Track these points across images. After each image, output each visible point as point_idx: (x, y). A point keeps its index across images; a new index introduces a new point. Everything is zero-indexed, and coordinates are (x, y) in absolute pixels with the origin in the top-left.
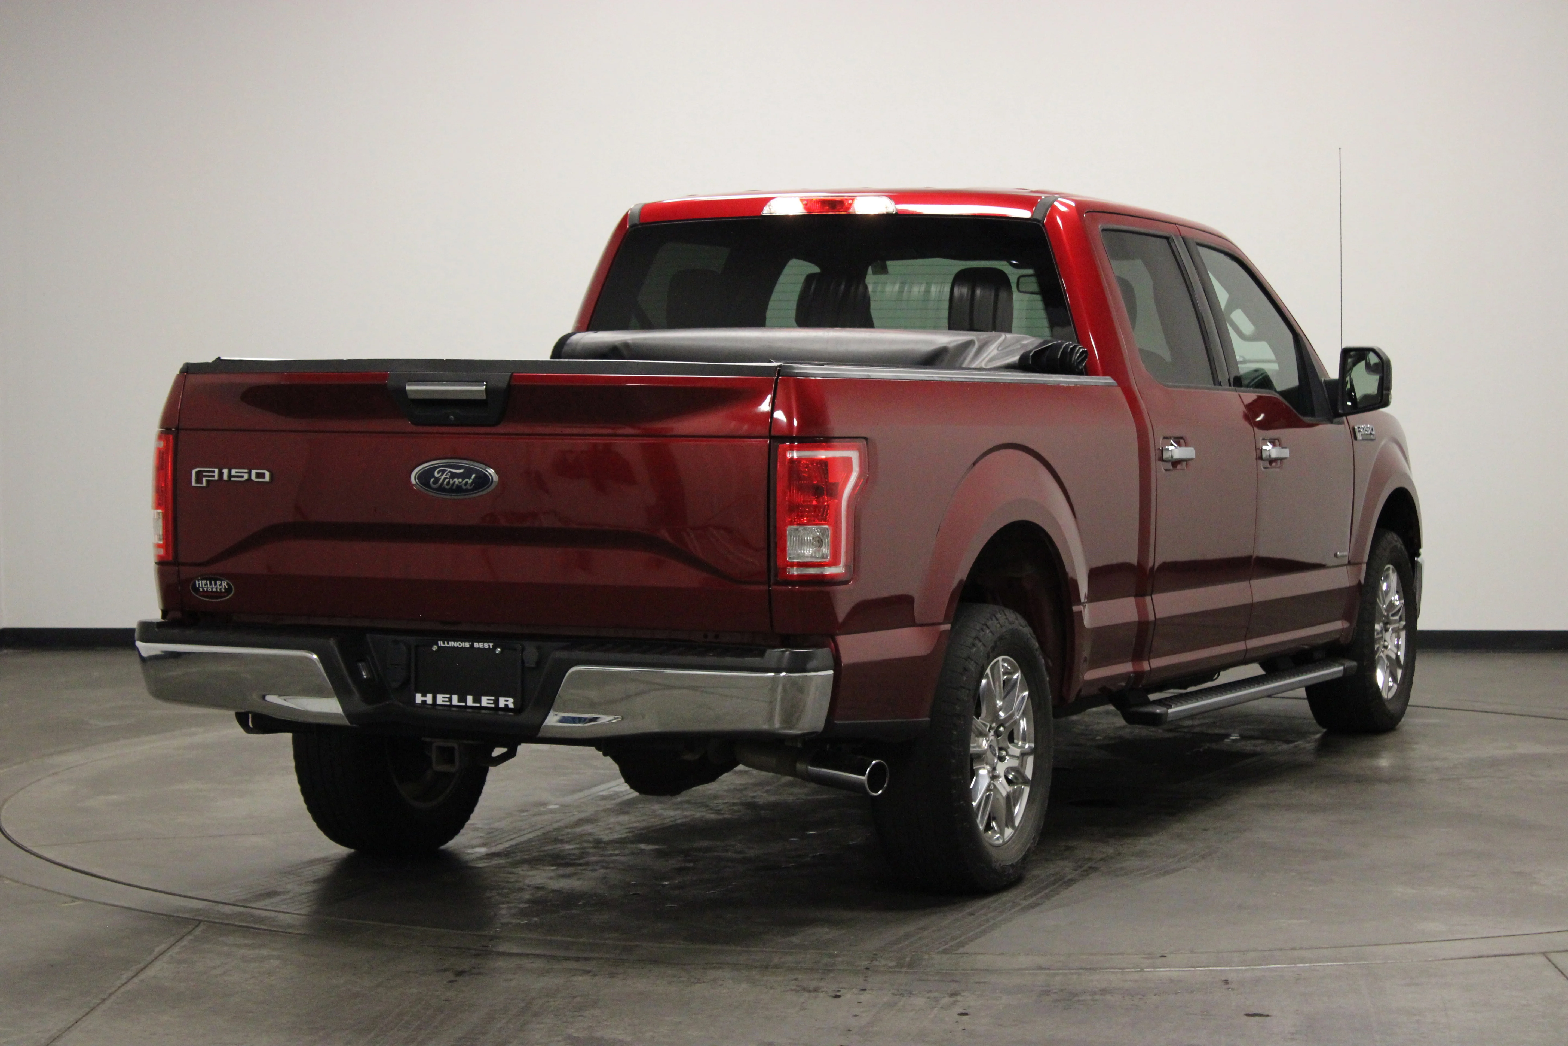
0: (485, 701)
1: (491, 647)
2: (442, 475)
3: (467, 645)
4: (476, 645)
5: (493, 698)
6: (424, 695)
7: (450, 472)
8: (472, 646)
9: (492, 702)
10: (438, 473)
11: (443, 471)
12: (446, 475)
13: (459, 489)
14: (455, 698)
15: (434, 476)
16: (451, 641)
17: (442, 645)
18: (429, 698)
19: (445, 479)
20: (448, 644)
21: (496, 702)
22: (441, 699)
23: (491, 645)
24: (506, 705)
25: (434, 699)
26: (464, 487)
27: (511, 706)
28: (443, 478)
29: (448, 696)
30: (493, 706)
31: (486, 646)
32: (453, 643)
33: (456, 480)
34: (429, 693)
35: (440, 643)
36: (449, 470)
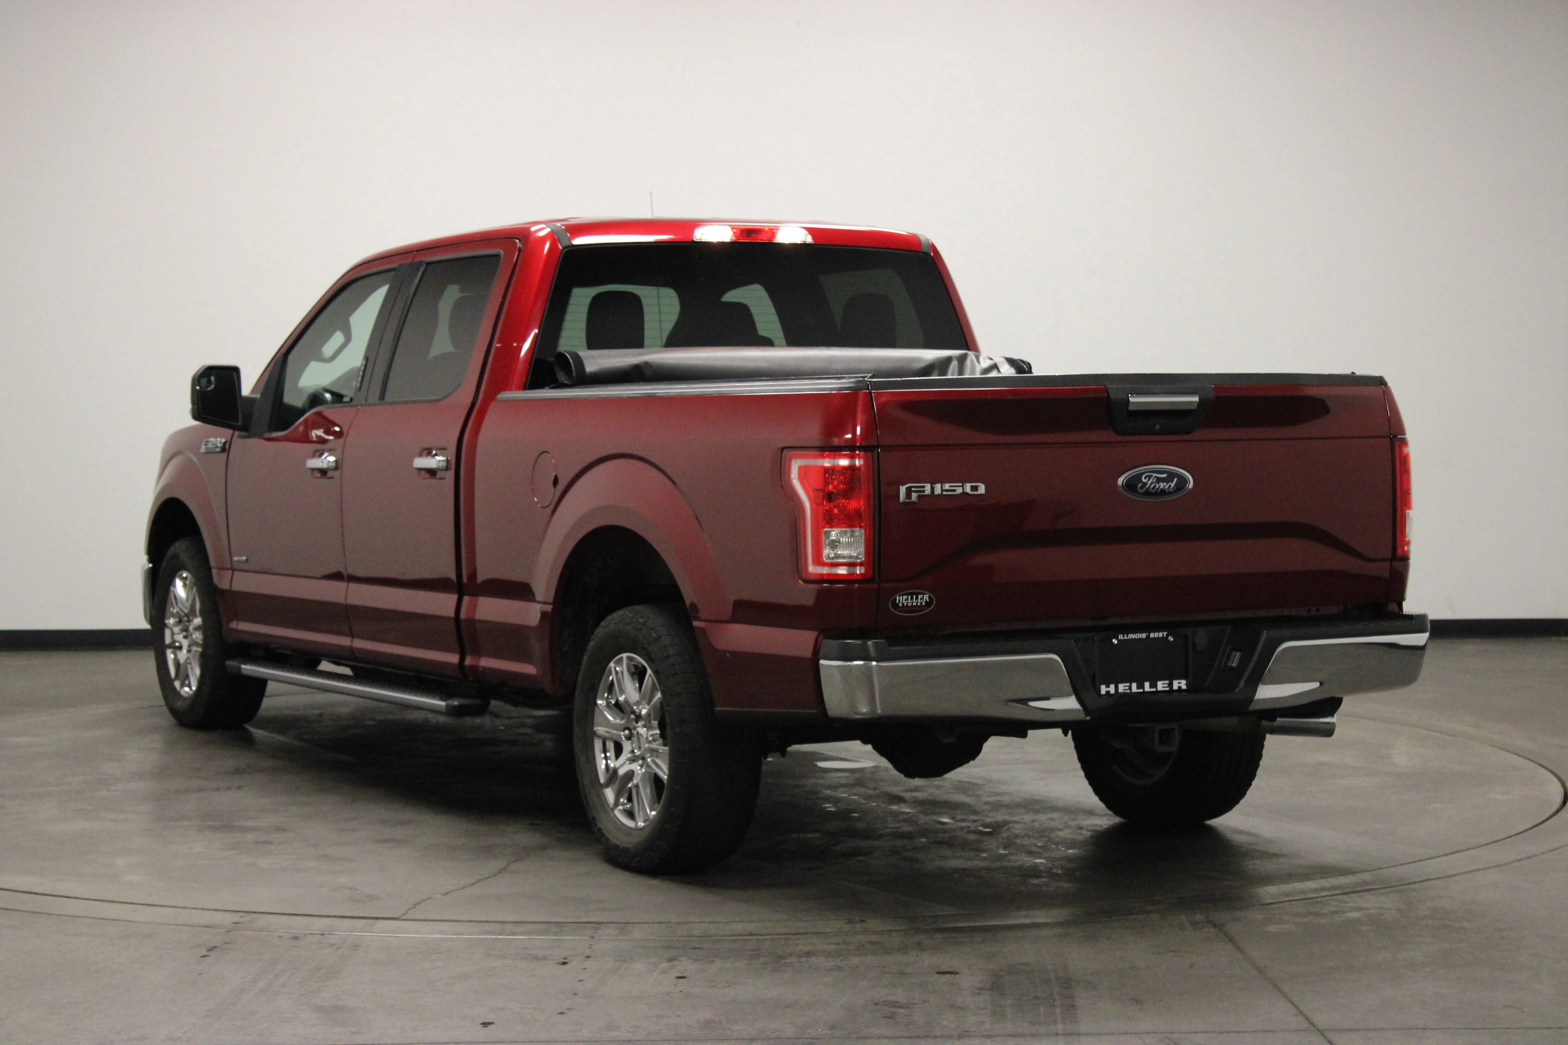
0: (1161, 686)
1: (1165, 636)
2: (1149, 480)
3: (1144, 636)
4: (1152, 635)
5: (1167, 682)
6: (1108, 686)
7: (1155, 477)
8: (1148, 637)
9: (1167, 685)
10: (1145, 478)
11: (1150, 477)
12: (1153, 480)
13: (1163, 492)
14: (1134, 685)
15: (1141, 481)
16: (1130, 633)
17: (1122, 638)
18: (1112, 689)
19: (1152, 483)
20: (1127, 636)
21: (1171, 685)
22: (1122, 688)
23: (1165, 633)
24: (1180, 687)
25: (1117, 688)
26: (1167, 491)
27: (1184, 687)
28: (1150, 482)
29: (1128, 684)
30: (1168, 689)
31: (1161, 635)
32: (1132, 635)
33: (1161, 484)
34: (1112, 684)
35: (1121, 637)
36: (1155, 475)
